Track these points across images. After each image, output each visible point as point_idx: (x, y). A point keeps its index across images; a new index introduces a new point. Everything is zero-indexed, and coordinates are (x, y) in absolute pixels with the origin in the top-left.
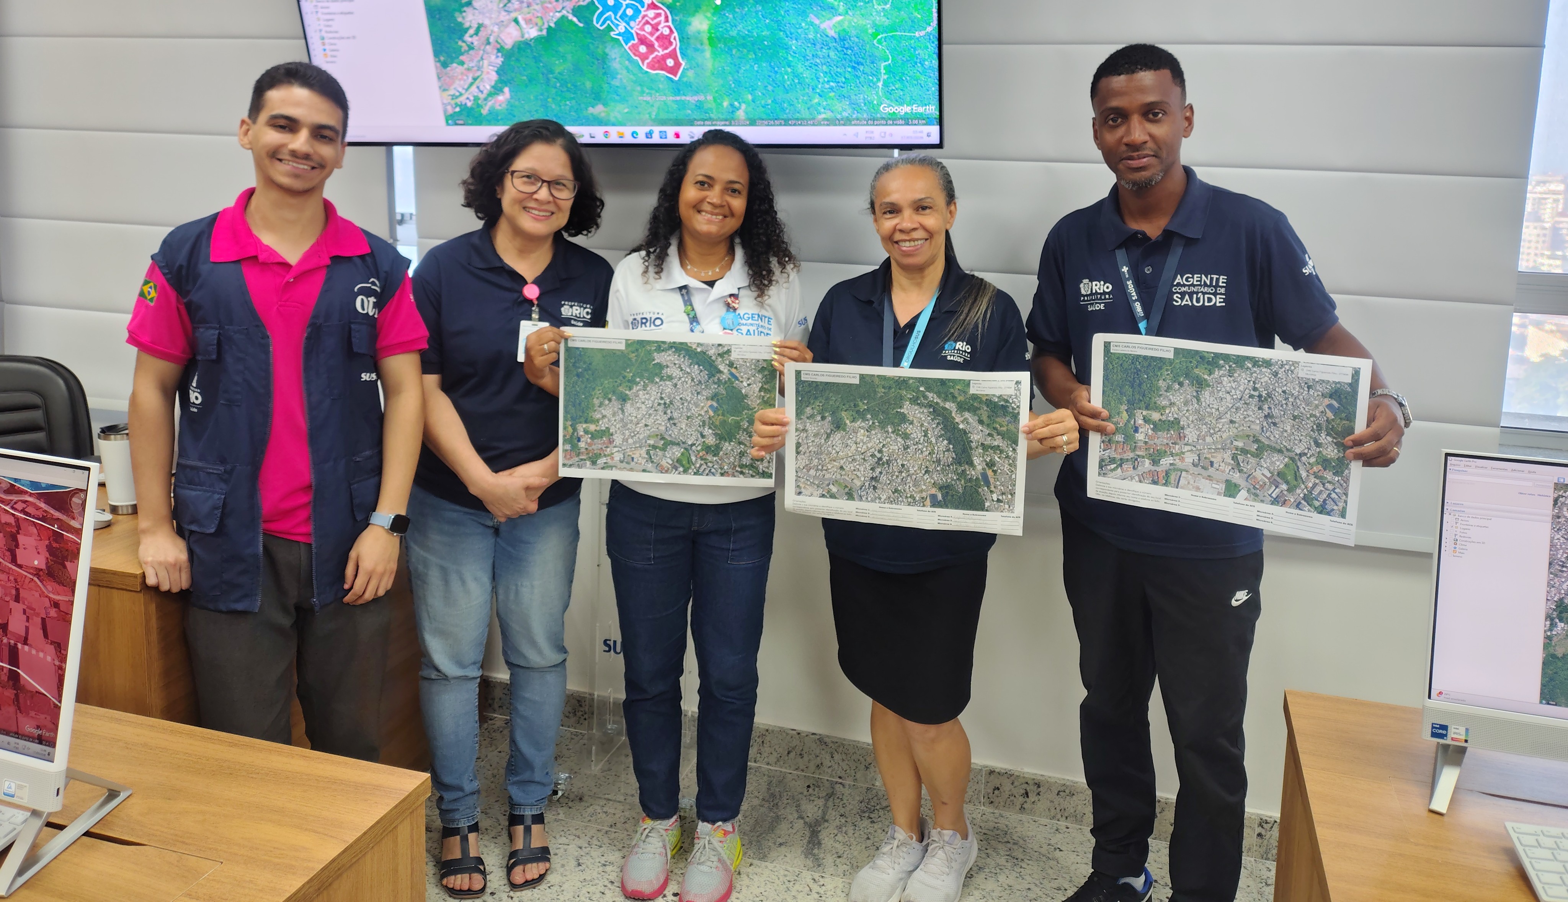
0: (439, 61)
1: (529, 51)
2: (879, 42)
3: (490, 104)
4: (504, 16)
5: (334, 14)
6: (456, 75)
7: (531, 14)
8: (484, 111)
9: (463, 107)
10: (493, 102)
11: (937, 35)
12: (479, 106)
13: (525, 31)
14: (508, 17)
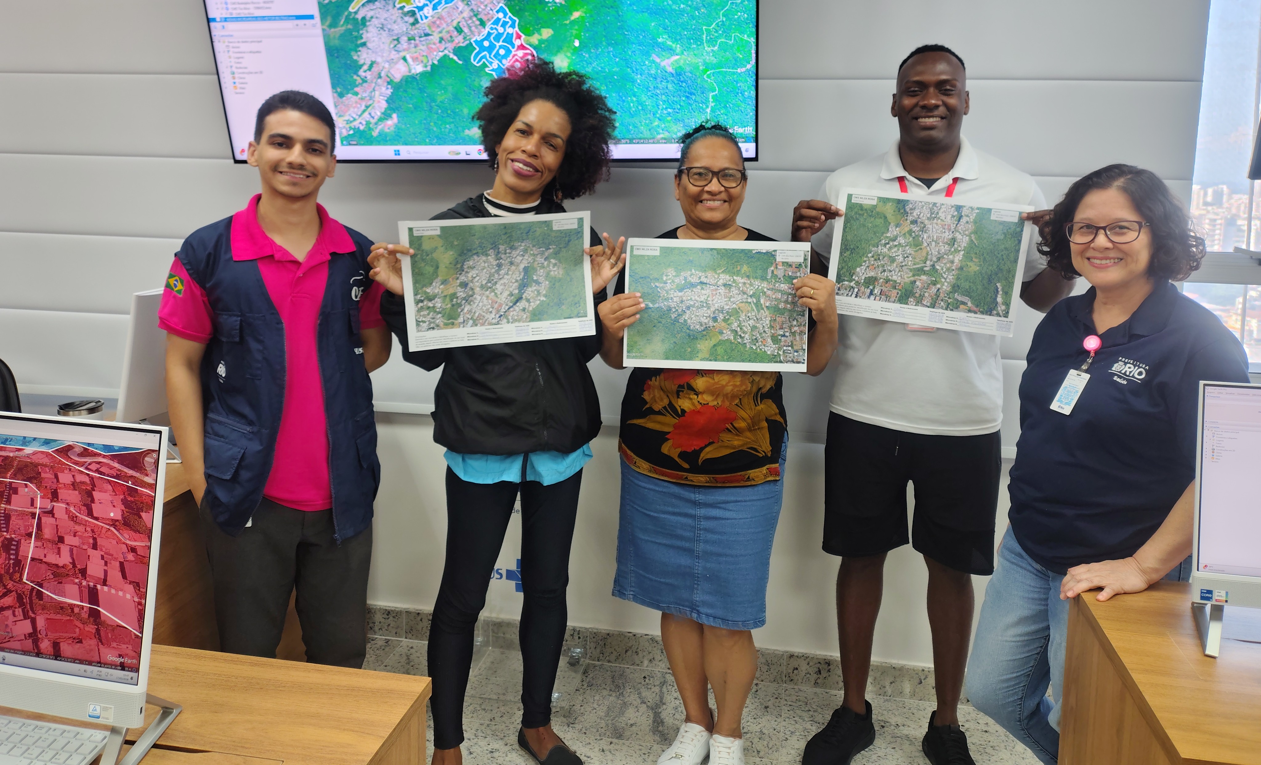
0: (336, 92)
1: (415, 83)
2: (708, 77)
3: (380, 127)
4: (394, 55)
5: (244, 52)
6: (350, 103)
7: (417, 54)
8: (375, 134)
9: (356, 130)
10: (382, 125)
11: (755, 71)
12: (370, 129)
13: (412, 67)
14: (397, 56)
